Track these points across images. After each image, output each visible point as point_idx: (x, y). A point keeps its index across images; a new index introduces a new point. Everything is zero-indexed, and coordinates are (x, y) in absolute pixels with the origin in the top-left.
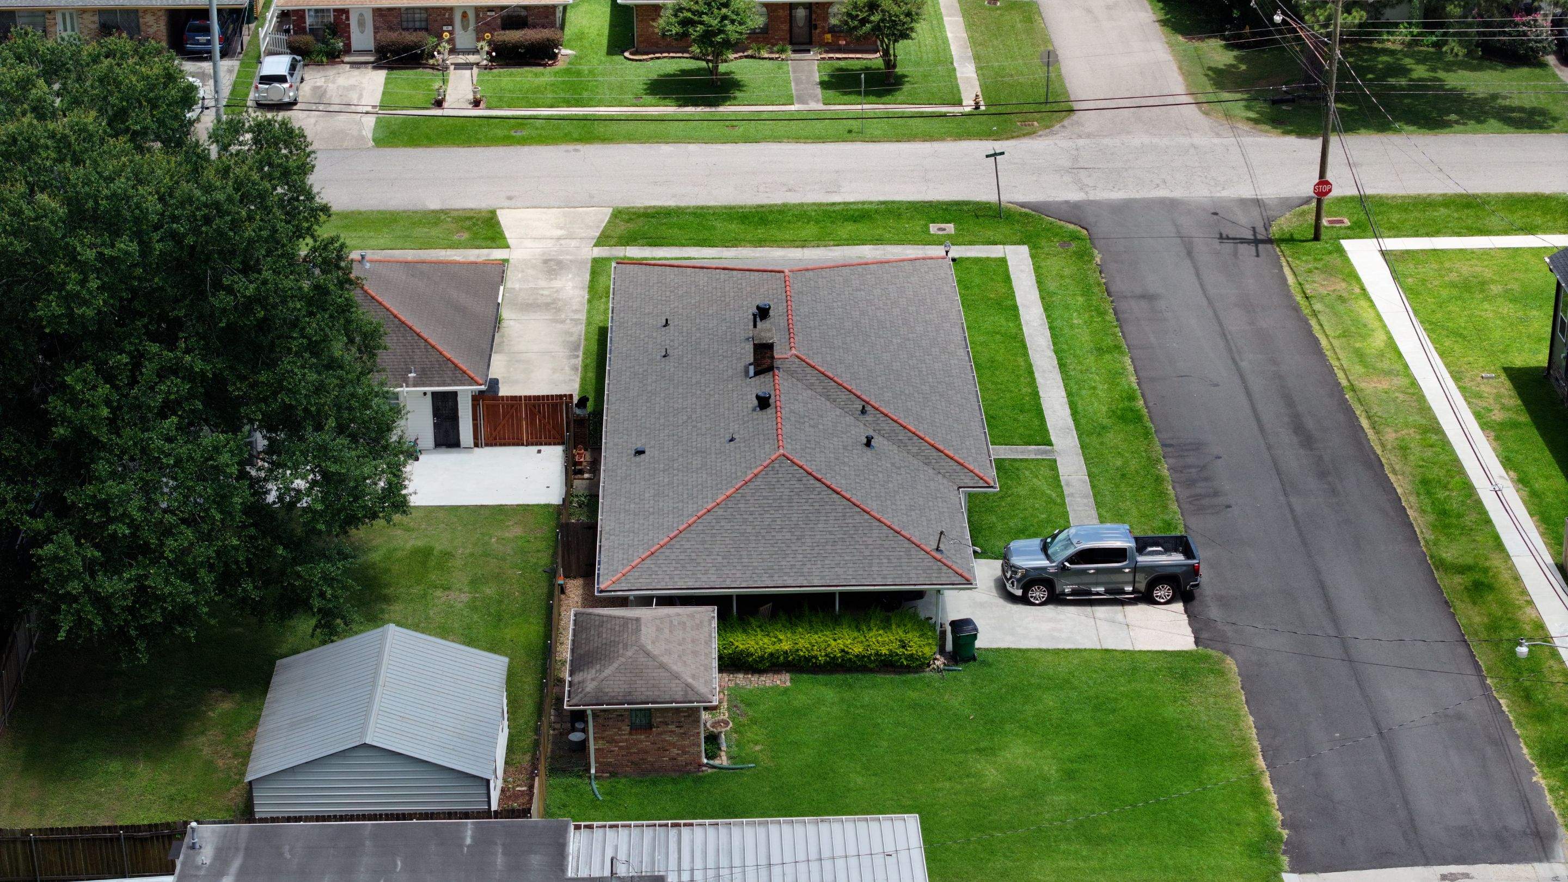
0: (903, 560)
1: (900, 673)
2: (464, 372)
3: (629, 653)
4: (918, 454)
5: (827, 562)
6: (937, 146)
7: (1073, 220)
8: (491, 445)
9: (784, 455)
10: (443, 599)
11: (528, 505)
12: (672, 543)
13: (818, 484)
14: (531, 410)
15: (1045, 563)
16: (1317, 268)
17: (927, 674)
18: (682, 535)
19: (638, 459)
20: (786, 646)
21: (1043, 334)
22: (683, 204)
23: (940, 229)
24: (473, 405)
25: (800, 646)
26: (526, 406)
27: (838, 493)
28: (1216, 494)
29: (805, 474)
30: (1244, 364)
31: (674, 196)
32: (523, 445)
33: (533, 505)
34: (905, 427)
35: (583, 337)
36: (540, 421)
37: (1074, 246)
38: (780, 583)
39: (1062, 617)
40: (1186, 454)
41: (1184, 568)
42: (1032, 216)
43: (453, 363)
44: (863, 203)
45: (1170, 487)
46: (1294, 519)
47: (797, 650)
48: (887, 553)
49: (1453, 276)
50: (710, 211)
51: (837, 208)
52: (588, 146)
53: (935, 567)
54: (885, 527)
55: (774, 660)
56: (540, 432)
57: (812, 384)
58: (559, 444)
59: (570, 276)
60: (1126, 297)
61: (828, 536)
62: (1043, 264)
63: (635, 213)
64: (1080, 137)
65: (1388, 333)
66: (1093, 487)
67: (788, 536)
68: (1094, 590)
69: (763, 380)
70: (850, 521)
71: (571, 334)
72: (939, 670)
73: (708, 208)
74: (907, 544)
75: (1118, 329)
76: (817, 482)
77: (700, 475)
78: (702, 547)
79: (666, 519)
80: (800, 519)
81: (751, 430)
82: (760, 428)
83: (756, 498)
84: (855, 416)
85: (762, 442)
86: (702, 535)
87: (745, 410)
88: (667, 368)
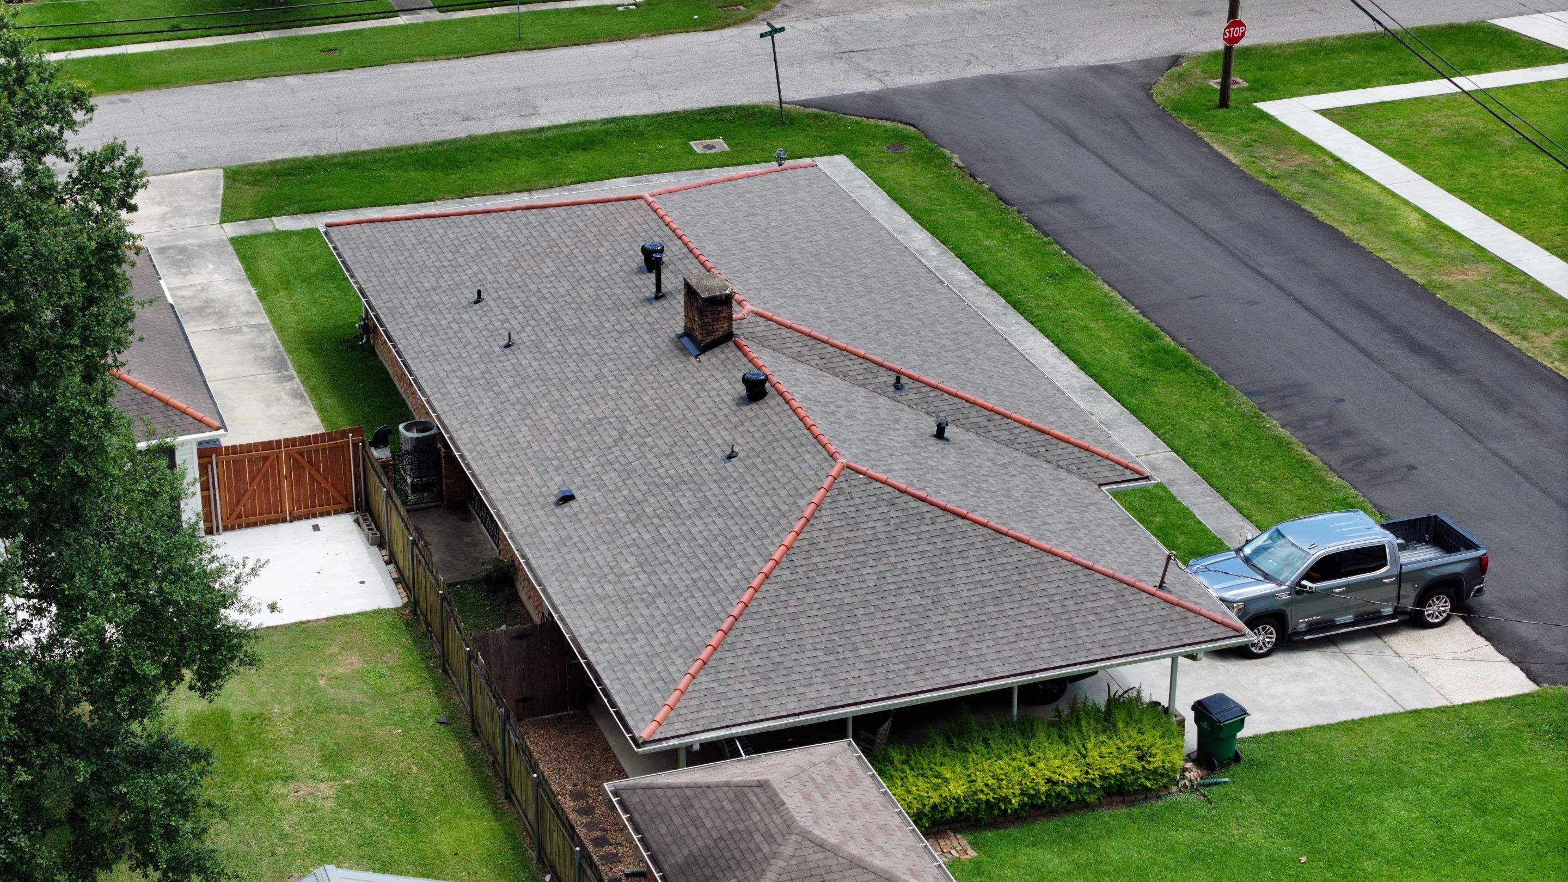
0: (1120, 613)
1: (1132, 803)
2: (184, 412)
3: (788, 850)
4: (1012, 442)
5: (1000, 634)
6: (632, 45)
7: (886, 115)
8: (233, 528)
9: (849, 467)
10: (292, 798)
11: (346, 616)
12: (730, 639)
13: (925, 507)
14: (295, 460)
15: (1267, 588)
16: (1255, 141)
17: (1176, 796)
18: (740, 624)
19: (566, 509)
20: (958, 788)
21: (954, 266)
22: (324, 151)
23: (706, 147)
24: (200, 465)
25: (979, 784)
26: (288, 455)
27: (964, 517)
28: (1379, 452)
29: (897, 494)
30: (1267, 270)
31: (305, 143)
32: (284, 521)
33: (353, 615)
34: (973, 403)
35: (282, 349)
36: (311, 476)
37: (909, 149)
38: (939, 681)
39: (1307, 670)
40: (1288, 402)
41: (1467, 565)
42: (824, 117)
43: (160, 400)
44: (583, 124)
45: (1306, 452)
46: (1516, 469)
47: (975, 793)
48: (1090, 605)
49: (1434, 132)
50: (368, 158)
51: (549, 134)
52: (138, 94)
53: (1175, 616)
54: (1065, 562)
55: (938, 816)
56: (313, 495)
57: (800, 354)
58: (343, 511)
59: (211, 266)
60: (1032, 204)
61: (981, 591)
62: (884, 175)
63: (260, 173)
64: (817, 15)
65: (1417, 209)
66: (1195, 467)
67: (916, 599)
68: (1340, 620)
69: (722, 356)
70: (1004, 560)
71: (263, 348)
72: (1194, 788)
73: (364, 153)
74: (1113, 586)
75: (1057, 247)
76: (920, 503)
77: (708, 520)
78: (782, 639)
79: (691, 602)
80: (923, 568)
81: (757, 435)
82: (774, 431)
83: (835, 543)
84: (891, 394)
85: (792, 451)
86: (774, 620)
87: (722, 406)
88: (524, 362)
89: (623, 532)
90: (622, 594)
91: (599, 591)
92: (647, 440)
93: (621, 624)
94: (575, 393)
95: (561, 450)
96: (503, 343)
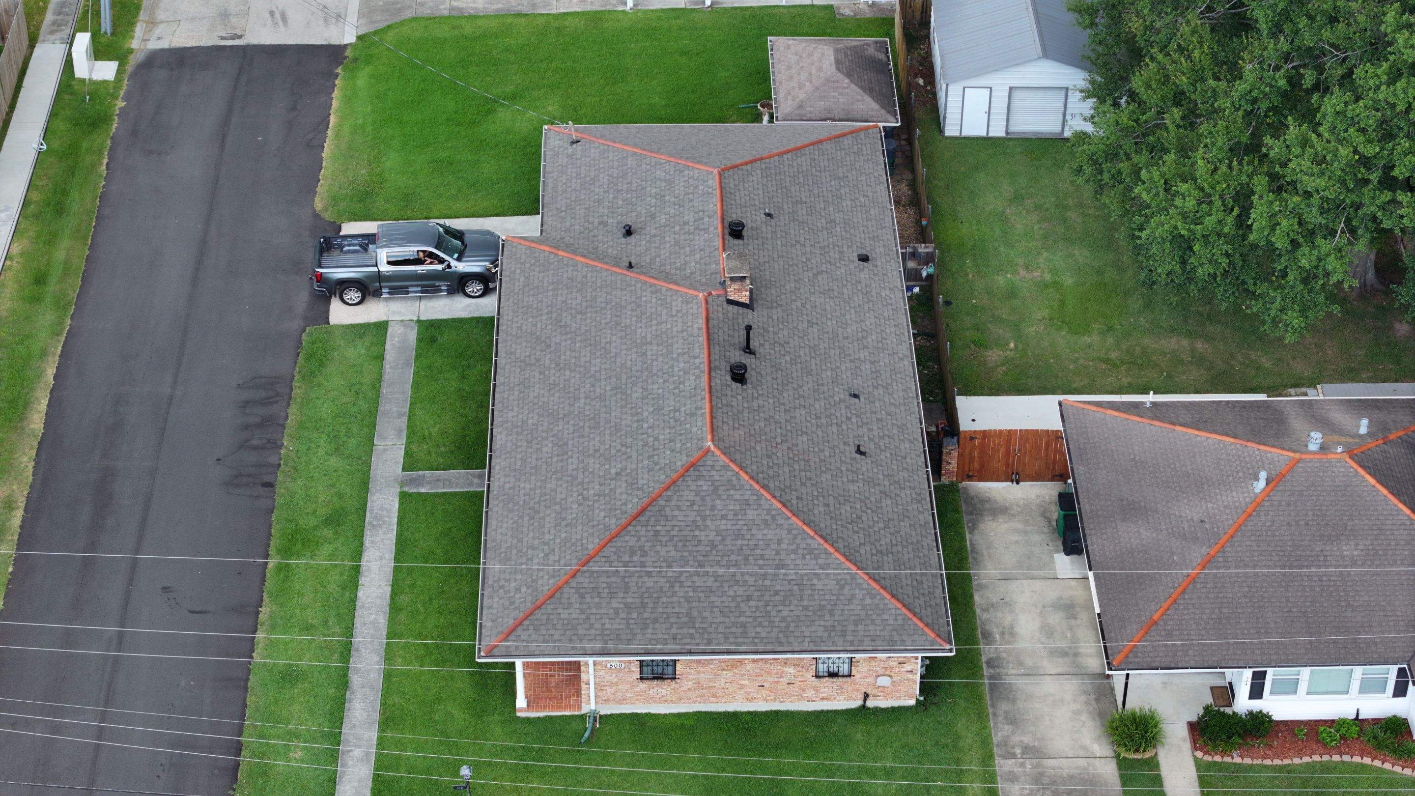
77: (798, 194)
79: (827, 164)
81: (749, 215)
82: (739, 211)
85: (737, 194)
87: (756, 246)
88: (849, 374)
89: (842, 220)
90: (857, 191)
91: (867, 202)
92: (804, 260)
93: (864, 179)
94: (829, 323)
95: (853, 293)
96: (857, 400)
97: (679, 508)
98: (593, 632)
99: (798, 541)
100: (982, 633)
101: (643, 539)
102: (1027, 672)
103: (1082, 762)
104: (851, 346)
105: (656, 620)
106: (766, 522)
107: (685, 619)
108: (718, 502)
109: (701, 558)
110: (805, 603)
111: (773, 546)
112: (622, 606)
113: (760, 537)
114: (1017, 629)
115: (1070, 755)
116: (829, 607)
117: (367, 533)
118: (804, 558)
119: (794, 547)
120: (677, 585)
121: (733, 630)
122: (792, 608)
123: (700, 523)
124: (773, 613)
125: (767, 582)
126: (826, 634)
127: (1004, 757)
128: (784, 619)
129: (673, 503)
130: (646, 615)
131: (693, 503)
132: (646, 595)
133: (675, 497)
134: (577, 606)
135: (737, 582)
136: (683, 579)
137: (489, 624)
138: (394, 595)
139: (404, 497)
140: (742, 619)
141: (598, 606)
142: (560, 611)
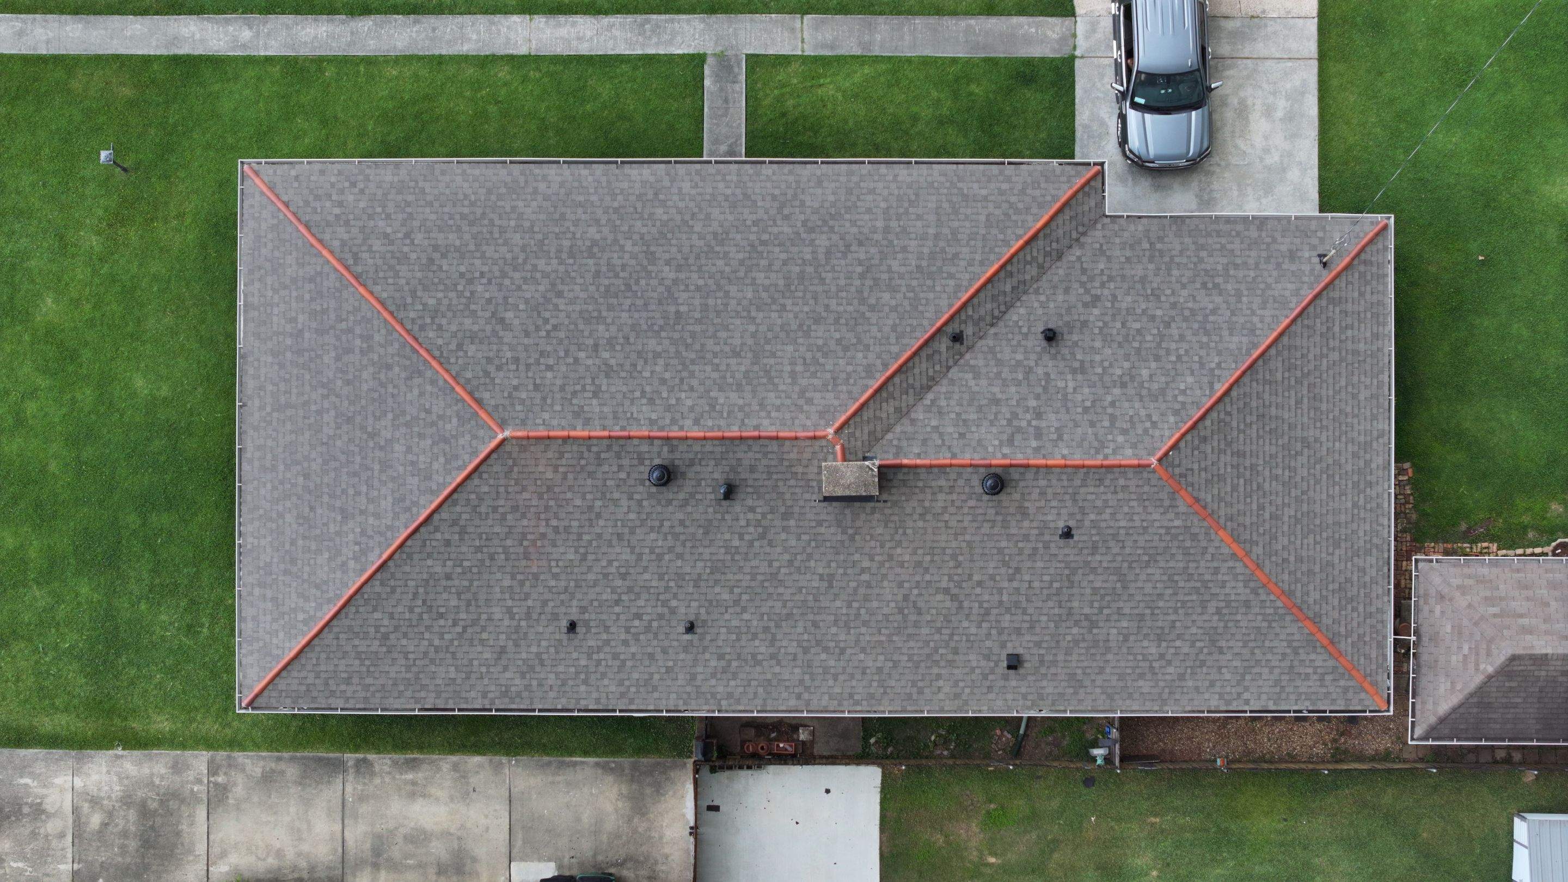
4: (1041, 267)
9: (1160, 460)
19: (1027, 665)
27: (1232, 389)
29: (1195, 432)
54: (1293, 328)
57: (898, 410)
59: (28, 781)
61: (1305, 406)
67: (1302, 460)
69: (896, 483)
71: (275, 772)
76: (1210, 417)
77: (1143, 577)
78: (1318, 576)
80: (1274, 441)
81: (1055, 504)
82: (1060, 491)
83: (1235, 501)
84: (963, 349)
85: (1103, 490)
86: (1299, 575)
87: (980, 511)
88: (736, 623)
89: (1102, 638)
90: (1189, 664)
91: (1167, 677)
92: (977, 578)
93: (1228, 677)
94: (839, 604)
95: (926, 641)
96: (682, 629)
97: (421, 394)
98: (270, 293)
99: (377, 538)
100: (415, 759)
101: (382, 351)
102: (348, 806)
103: (201, 848)
104: (800, 630)
105: (282, 366)
106: (403, 499)
107: (283, 400)
108: (429, 442)
109: (358, 419)
110: (300, 542)
111: (371, 507)
112: (300, 326)
113: (383, 491)
114: (420, 801)
115: (211, 837)
116: (295, 569)
117: (630, 19)
118: (356, 544)
119: (370, 533)
120: (325, 392)
121: (269, 456)
122: (295, 526)
123: (402, 420)
124: (288, 504)
125: (326, 499)
126: (262, 565)
127: (211, 763)
128: (281, 516)
129: (429, 388)
130: (289, 355)
131: (428, 412)
132: (313, 354)
133: (436, 390)
134: (301, 273)
135: (325, 462)
136: (333, 398)
137: (293, 173)
138: (511, 59)
139: (698, 60)
140: (281, 467)
141: (300, 299)
142: (294, 253)
